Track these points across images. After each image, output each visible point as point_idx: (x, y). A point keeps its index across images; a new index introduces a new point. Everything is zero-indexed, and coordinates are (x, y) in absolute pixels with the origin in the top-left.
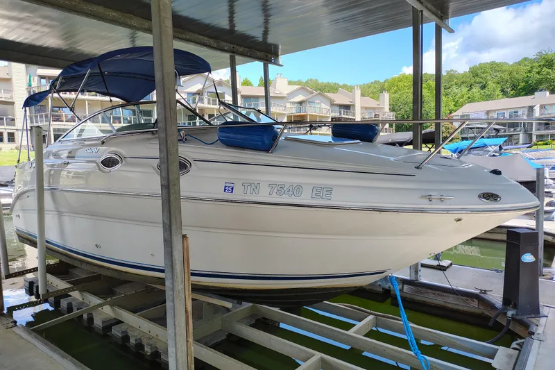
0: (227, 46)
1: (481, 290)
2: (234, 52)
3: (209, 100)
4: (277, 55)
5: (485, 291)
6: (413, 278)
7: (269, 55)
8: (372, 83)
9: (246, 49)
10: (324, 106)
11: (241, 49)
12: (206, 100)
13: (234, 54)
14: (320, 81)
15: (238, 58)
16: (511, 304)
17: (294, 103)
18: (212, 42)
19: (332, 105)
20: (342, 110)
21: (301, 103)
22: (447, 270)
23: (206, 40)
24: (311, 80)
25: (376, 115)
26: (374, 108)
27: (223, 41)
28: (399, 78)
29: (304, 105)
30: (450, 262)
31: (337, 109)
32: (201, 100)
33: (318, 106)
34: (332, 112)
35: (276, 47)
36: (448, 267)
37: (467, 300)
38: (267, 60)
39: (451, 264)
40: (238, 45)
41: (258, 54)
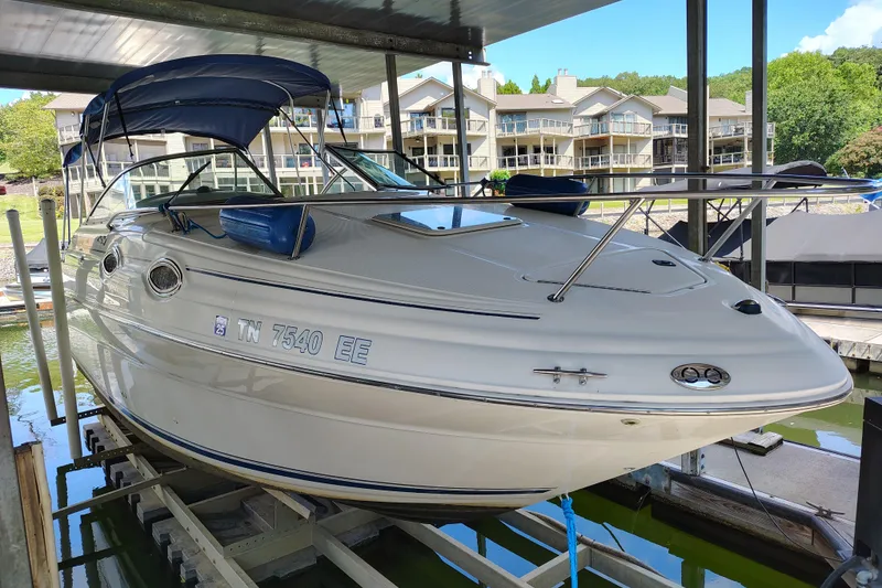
0: (377, 39)
1: (820, 509)
2: (392, 49)
3: (444, 122)
4: (478, 47)
5: (829, 513)
6: (688, 470)
7: (462, 48)
8: (737, 72)
9: (417, 41)
10: (640, 119)
11: (405, 42)
12: (439, 123)
13: (391, 53)
14: (642, 75)
15: (400, 60)
16: (869, 555)
17: (586, 118)
18: (349, 35)
19: (656, 116)
20: (674, 125)
21: (599, 117)
22: (768, 455)
23: (337, 32)
24: (626, 74)
25: (737, 130)
26: (735, 118)
27: (371, 30)
28: (786, 59)
29: (604, 120)
30: (778, 437)
31: (666, 123)
32: (432, 123)
33: (630, 120)
34: (656, 128)
35: (477, 32)
36: (771, 448)
37: (790, 526)
38: (458, 57)
39: (780, 442)
40: (398, 35)
41: (440, 47)
